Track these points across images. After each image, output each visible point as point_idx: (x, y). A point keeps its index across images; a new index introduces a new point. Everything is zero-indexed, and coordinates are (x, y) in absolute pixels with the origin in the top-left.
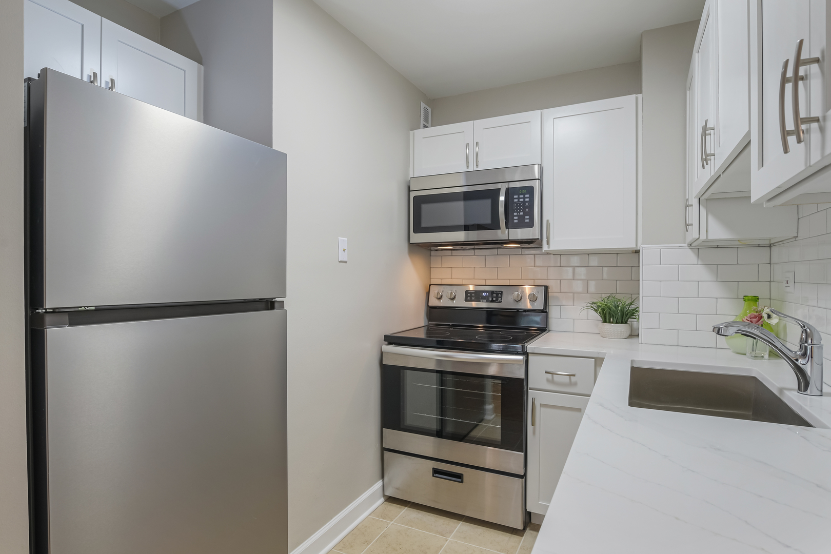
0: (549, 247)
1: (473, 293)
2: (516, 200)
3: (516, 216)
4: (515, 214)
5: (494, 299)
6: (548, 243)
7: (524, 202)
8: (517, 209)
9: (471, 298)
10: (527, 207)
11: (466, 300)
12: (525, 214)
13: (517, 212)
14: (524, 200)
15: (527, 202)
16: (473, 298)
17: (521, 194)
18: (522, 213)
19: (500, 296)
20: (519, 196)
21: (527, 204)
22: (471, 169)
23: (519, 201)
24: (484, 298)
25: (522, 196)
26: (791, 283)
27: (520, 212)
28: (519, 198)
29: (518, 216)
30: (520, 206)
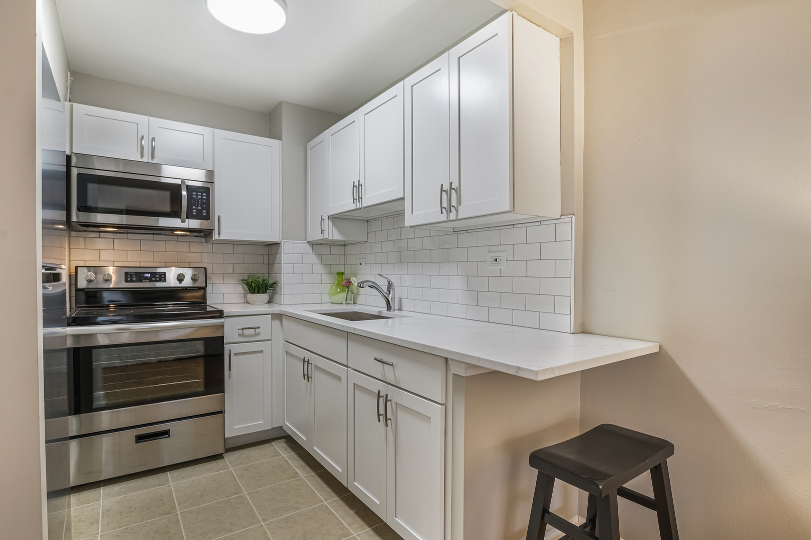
0: (219, 237)
1: (133, 274)
2: (194, 196)
3: (194, 209)
4: (194, 207)
5: (158, 279)
6: (219, 234)
7: (202, 199)
8: (195, 204)
9: (131, 278)
10: (204, 203)
11: (126, 281)
12: (203, 209)
13: (196, 206)
14: (202, 197)
15: (204, 199)
16: (134, 279)
17: (200, 192)
18: (199, 208)
19: (163, 276)
20: (197, 194)
21: (204, 201)
22: (145, 160)
23: (197, 197)
24: (146, 278)
25: (200, 194)
26: (363, 265)
27: (198, 206)
28: (197, 195)
29: (197, 210)
30: (198, 202)
